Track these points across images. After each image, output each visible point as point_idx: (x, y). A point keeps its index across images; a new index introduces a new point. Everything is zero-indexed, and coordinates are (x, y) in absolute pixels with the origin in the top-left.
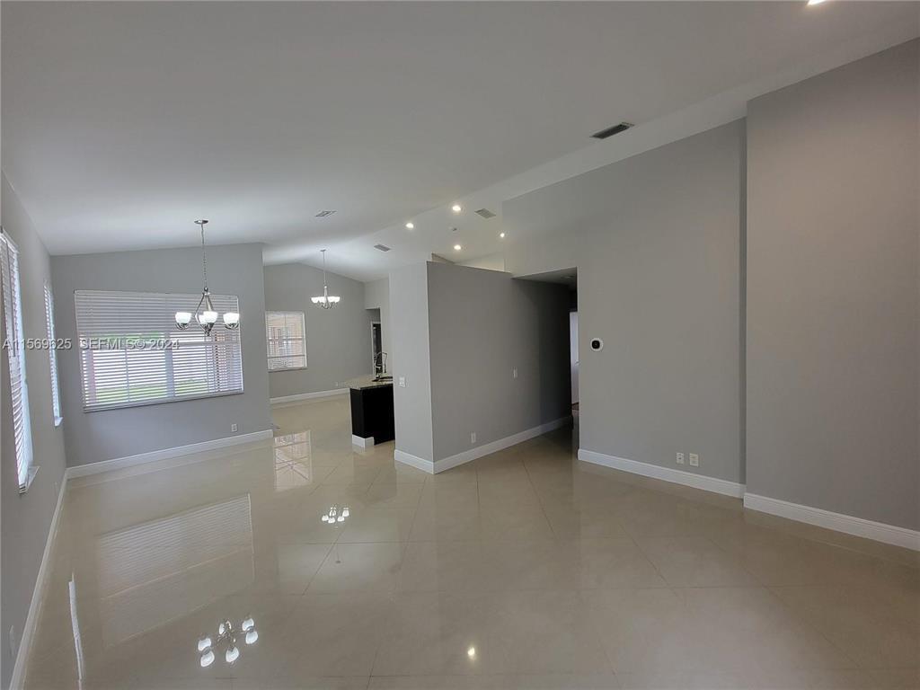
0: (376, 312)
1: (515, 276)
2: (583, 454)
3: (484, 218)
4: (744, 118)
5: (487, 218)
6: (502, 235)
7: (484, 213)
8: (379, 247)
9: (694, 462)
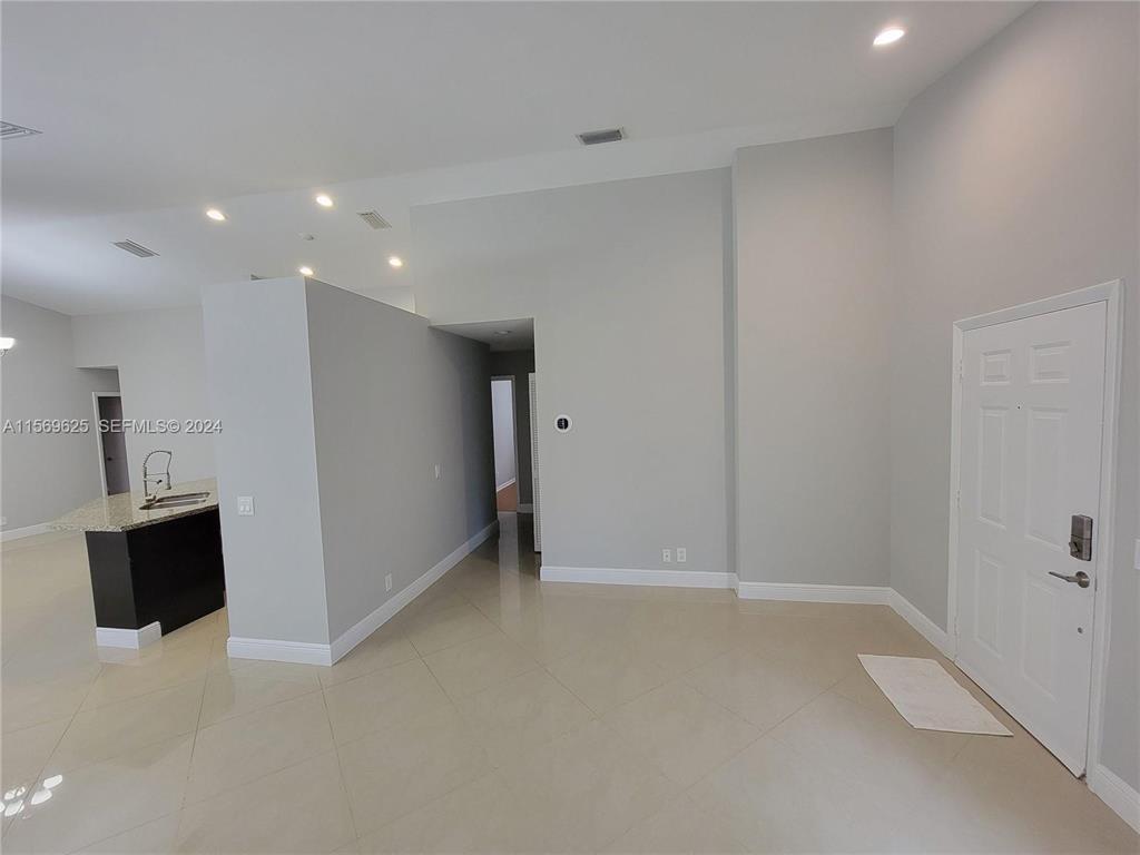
0: (111, 375)
1: (433, 324)
2: (547, 573)
3: (371, 228)
4: (730, 168)
5: (376, 228)
6: (395, 262)
7: (372, 218)
8: (129, 246)
9: (682, 558)
